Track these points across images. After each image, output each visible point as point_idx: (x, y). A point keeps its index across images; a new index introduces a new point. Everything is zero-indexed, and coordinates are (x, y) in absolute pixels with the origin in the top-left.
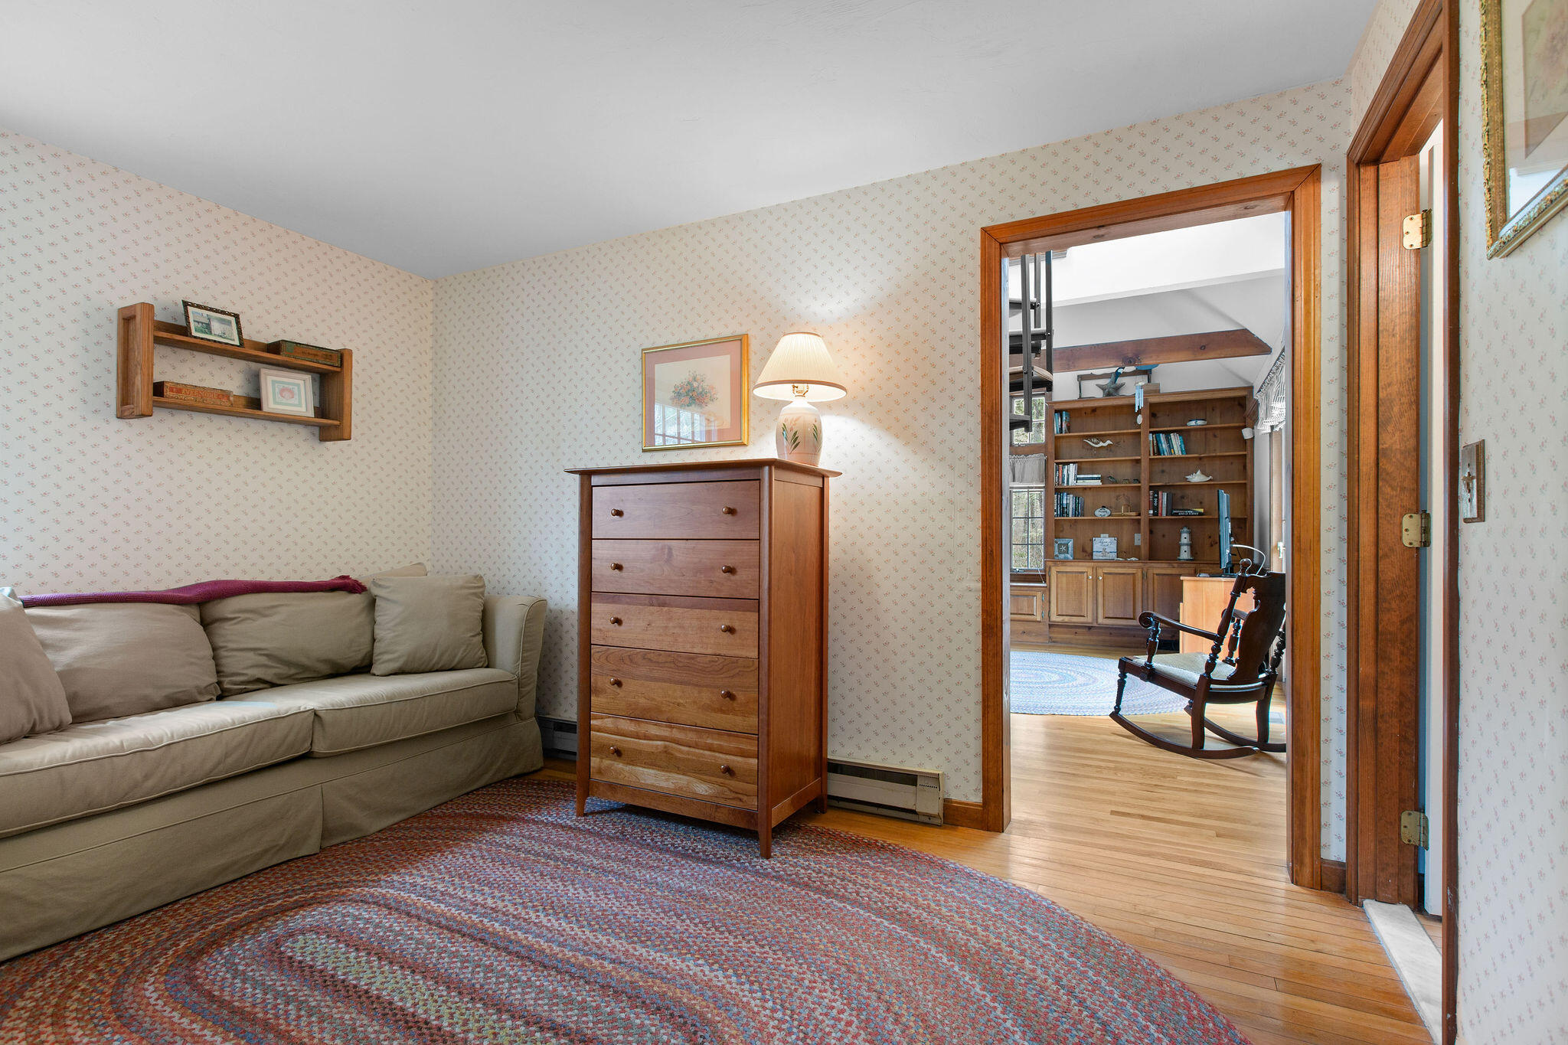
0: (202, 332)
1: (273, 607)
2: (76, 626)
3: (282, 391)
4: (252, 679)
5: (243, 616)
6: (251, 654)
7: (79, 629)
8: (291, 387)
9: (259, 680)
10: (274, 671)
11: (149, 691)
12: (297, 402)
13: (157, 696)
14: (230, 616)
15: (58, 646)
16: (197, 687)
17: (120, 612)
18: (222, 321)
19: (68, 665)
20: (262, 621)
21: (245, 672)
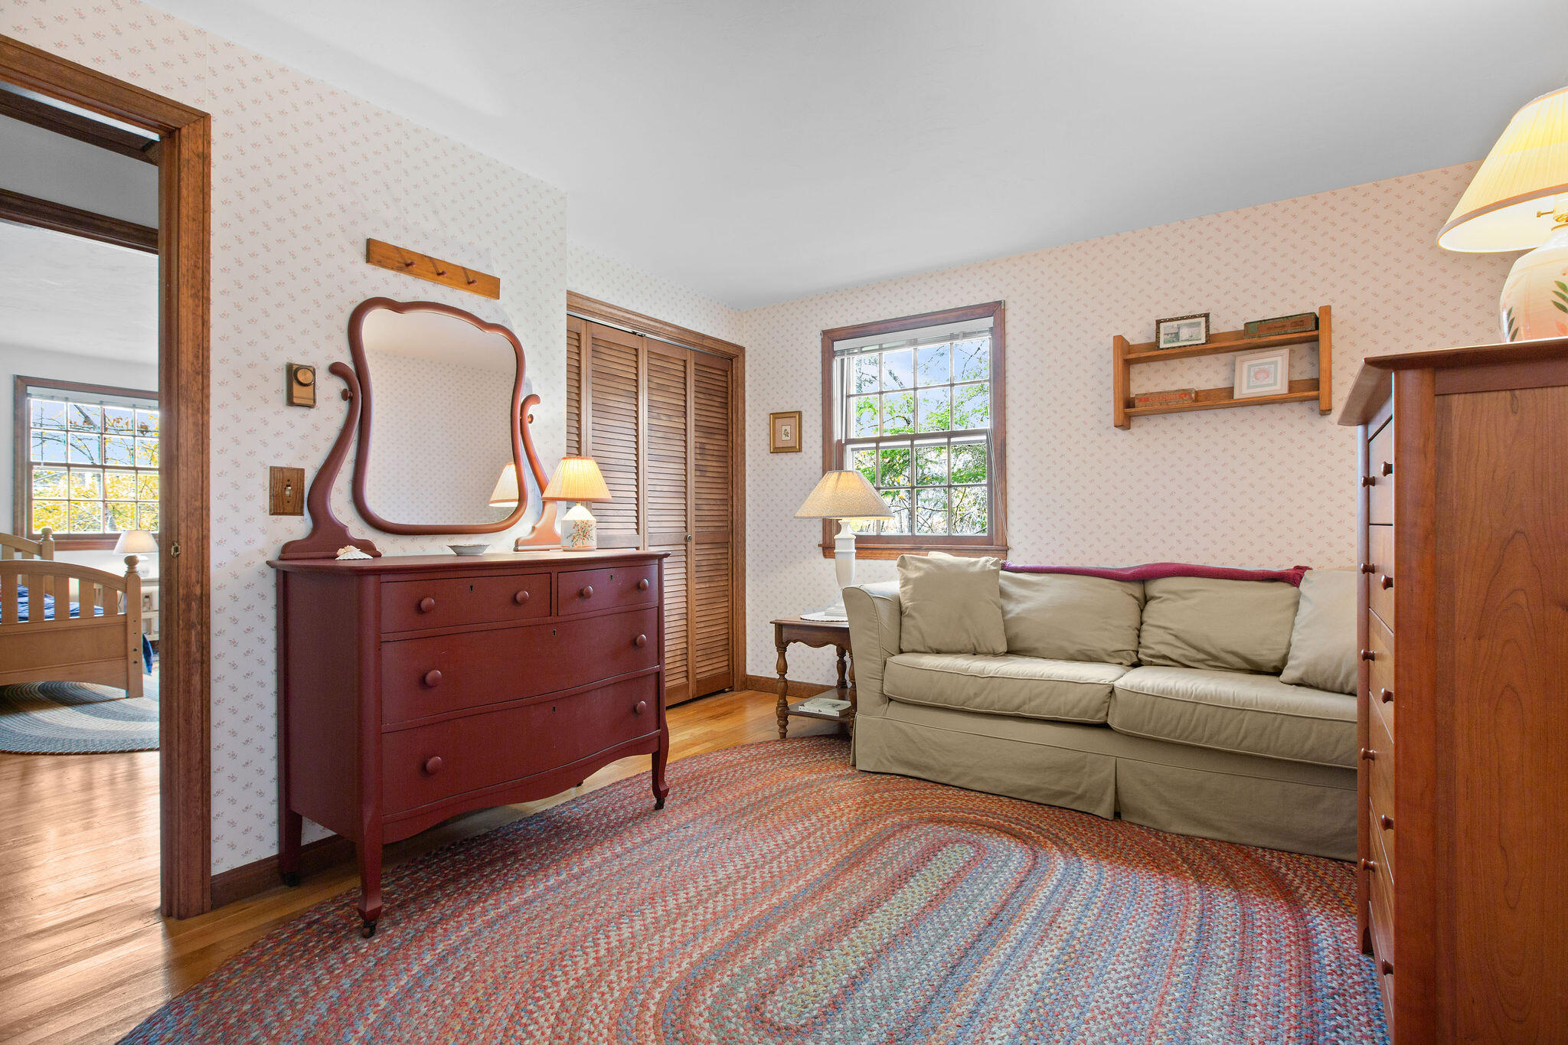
0: (1170, 342)
1: (1195, 591)
2: (1036, 588)
3: (1256, 374)
4: (1158, 654)
5: (1165, 596)
6: (1161, 631)
7: (1037, 591)
8: (1267, 366)
9: (1164, 657)
10: (1181, 651)
11: (1066, 644)
12: (1272, 382)
13: (1072, 649)
14: (1158, 595)
15: (1018, 601)
16: (1104, 650)
17: (1069, 582)
18: (1190, 325)
19: (1018, 614)
20: (1181, 603)
21: (1152, 646)
